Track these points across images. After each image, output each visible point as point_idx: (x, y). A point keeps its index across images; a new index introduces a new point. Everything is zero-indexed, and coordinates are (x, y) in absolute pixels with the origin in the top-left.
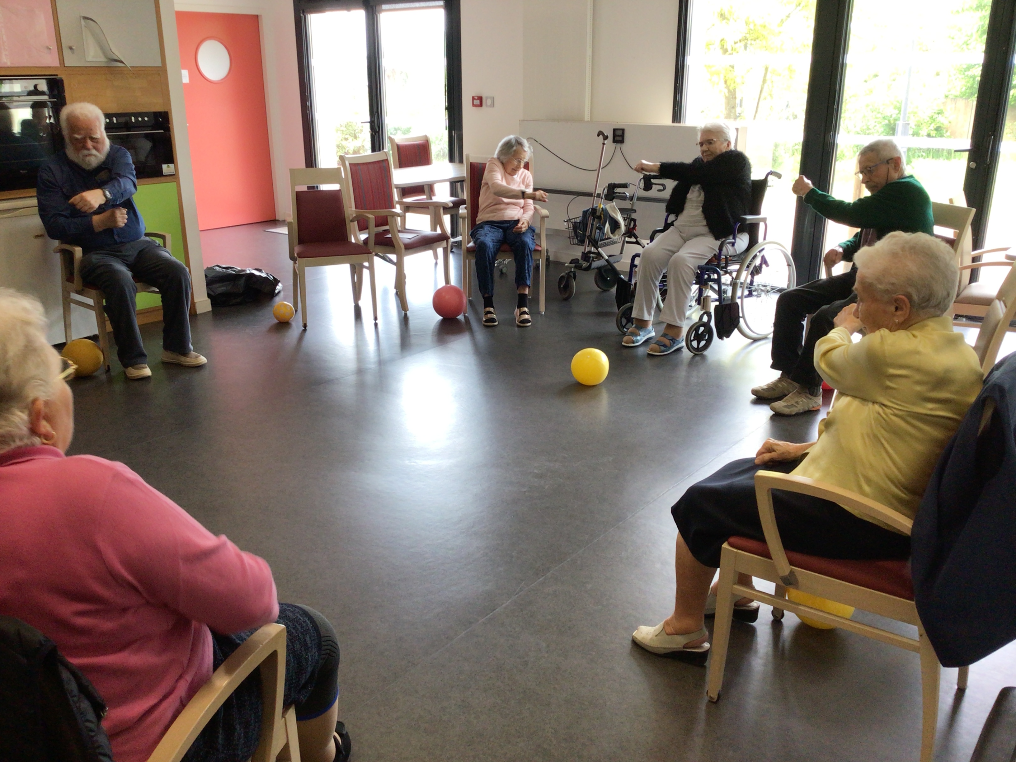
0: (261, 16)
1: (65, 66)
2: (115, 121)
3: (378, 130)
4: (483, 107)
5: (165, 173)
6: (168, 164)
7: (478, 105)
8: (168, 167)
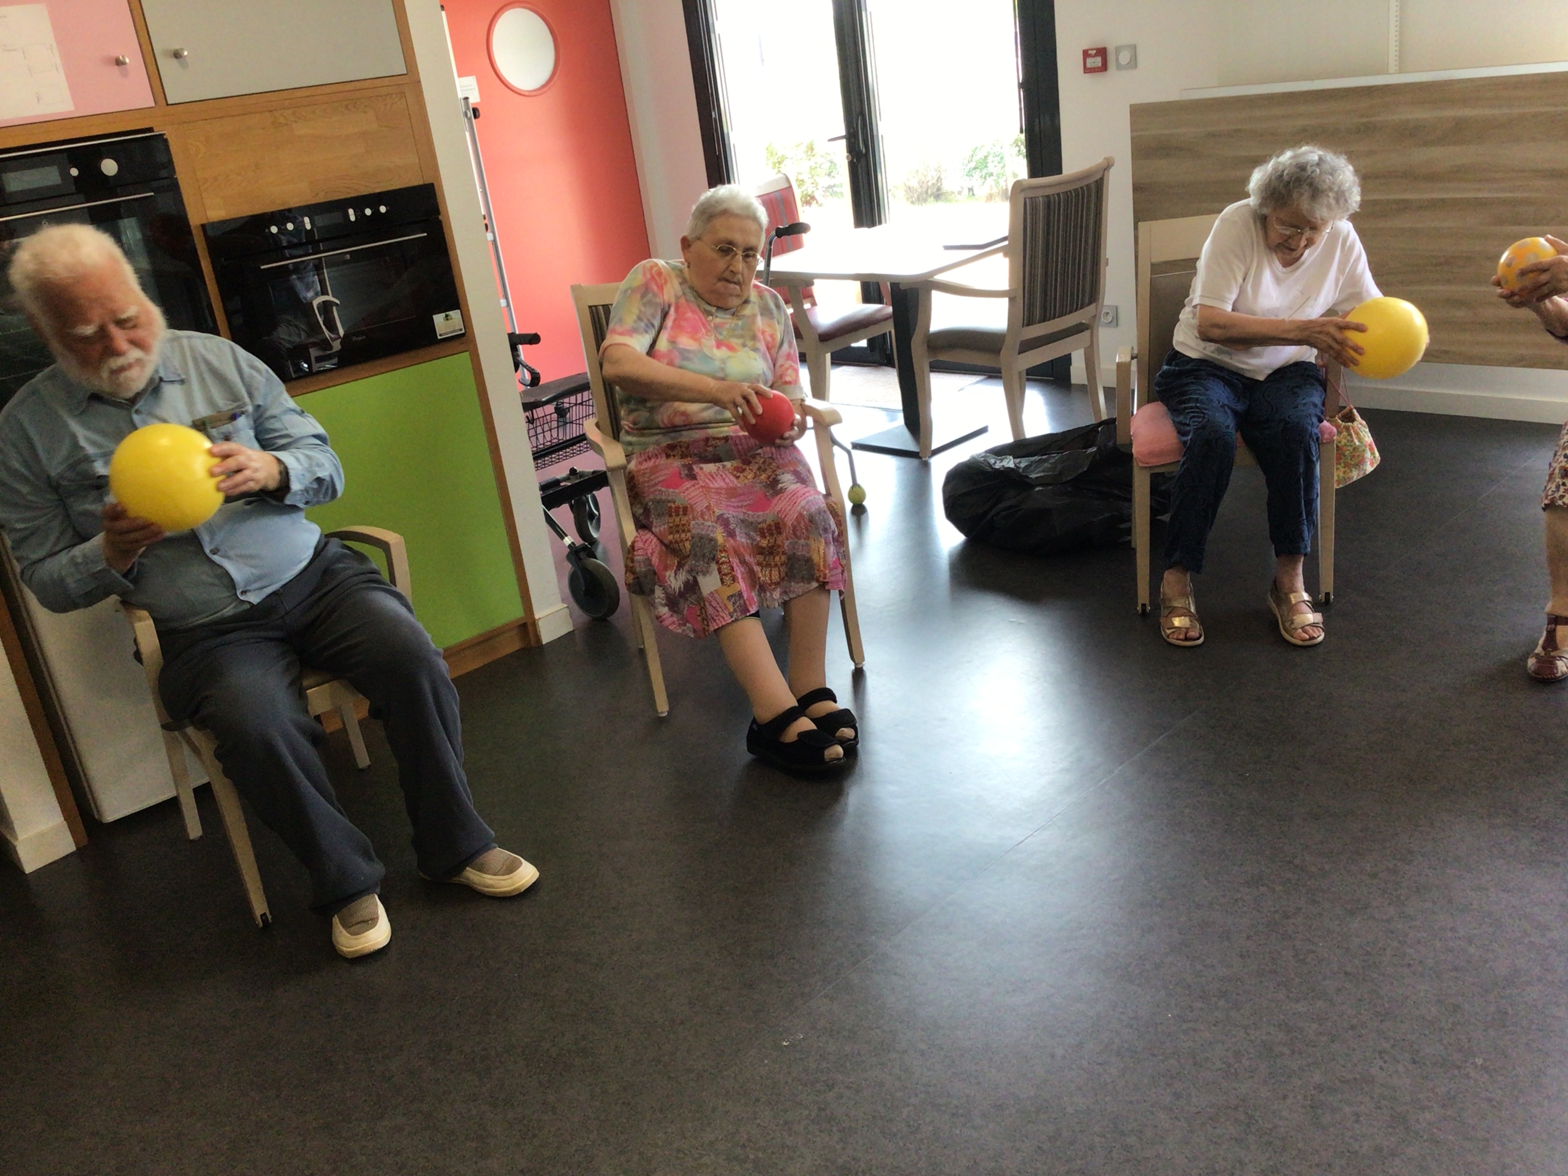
1: (168, 105)
2: (308, 226)
3: (864, 151)
4: (1109, 71)
5: (440, 335)
6: (447, 313)
7: (1098, 68)
8: (448, 320)
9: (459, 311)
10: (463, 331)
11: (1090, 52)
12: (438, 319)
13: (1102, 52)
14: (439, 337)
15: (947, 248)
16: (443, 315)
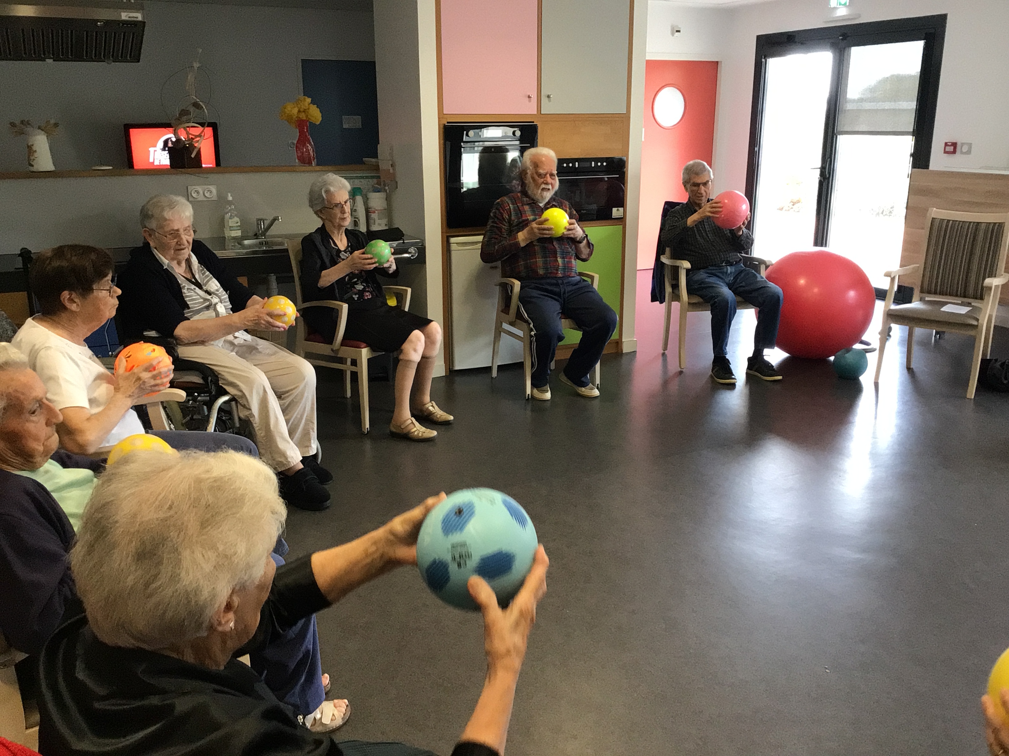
0: (721, 62)
1: (541, 114)
2: (577, 166)
3: (828, 176)
4: (956, 154)
6: (618, 208)
7: (951, 152)
8: (618, 211)
9: (623, 208)
10: (622, 217)
11: (948, 144)
12: (614, 210)
13: (954, 145)
14: (613, 217)
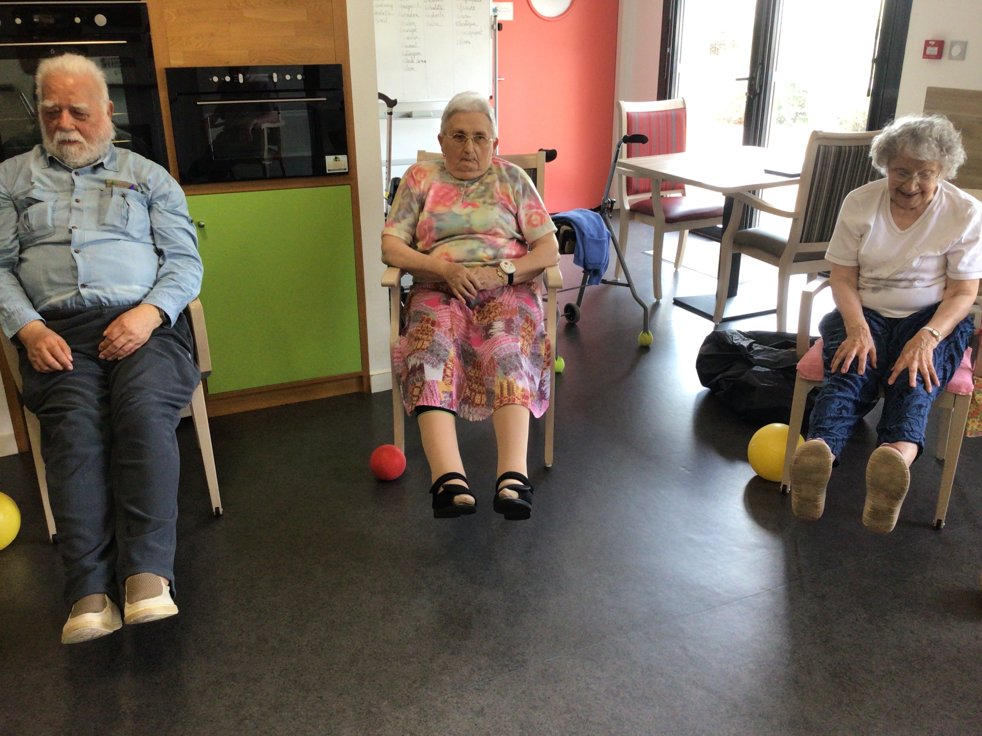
3: (758, 91)
4: (942, 59)
5: (329, 170)
6: (337, 156)
7: (935, 56)
8: (336, 161)
9: (346, 156)
10: (347, 171)
11: (930, 43)
12: (329, 160)
13: (940, 44)
14: (328, 172)
15: (767, 172)
16: (333, 157)
